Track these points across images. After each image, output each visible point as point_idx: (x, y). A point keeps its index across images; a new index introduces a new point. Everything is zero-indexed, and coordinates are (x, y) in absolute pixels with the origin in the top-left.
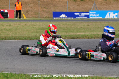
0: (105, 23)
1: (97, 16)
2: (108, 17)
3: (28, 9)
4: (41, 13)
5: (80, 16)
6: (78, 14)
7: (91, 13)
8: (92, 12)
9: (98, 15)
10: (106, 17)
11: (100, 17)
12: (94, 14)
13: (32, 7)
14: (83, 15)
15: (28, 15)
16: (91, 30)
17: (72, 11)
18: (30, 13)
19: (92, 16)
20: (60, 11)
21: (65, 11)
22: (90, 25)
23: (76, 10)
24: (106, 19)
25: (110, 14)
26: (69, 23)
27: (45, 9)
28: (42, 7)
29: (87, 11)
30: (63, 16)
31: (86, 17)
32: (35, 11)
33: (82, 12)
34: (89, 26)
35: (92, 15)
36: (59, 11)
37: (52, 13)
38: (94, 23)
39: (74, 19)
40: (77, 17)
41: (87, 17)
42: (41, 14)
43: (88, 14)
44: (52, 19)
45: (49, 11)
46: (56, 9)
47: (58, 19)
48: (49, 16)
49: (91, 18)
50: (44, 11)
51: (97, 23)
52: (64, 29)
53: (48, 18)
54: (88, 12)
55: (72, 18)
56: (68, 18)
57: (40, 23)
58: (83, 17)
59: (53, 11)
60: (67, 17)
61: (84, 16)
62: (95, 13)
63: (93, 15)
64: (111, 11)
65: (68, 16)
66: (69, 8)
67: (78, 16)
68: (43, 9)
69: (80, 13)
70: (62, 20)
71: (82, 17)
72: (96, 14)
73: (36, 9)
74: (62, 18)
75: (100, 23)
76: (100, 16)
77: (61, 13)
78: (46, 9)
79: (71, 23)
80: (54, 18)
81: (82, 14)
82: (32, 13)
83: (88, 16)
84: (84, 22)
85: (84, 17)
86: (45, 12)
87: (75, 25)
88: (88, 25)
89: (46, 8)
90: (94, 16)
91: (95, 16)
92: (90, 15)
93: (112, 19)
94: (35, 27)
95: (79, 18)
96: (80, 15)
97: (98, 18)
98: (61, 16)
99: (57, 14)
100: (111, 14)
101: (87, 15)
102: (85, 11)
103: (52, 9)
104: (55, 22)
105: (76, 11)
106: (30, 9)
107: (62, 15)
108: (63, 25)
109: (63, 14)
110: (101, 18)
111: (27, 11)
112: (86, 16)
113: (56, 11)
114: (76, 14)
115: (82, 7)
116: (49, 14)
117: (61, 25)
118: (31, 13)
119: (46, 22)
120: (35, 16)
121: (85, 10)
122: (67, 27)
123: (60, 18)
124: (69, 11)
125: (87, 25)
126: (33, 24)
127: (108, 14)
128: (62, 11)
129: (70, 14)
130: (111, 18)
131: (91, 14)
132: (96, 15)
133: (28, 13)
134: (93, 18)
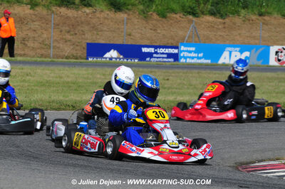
1: (199, 58)
3: (25, 33)
4: (58, 45)
5: (155, 55)
6: (152, 50)
7: (182, 48)
8: (185, 46)
9: (201, 55)
10: (221, 61)
11: (206, 59)
12: (190, 52)
13: (35, 31)
14: (163, 53)
15: (24, 50)
16: (170, 91)
17: (138, 44)
18: (30, 44)
19: (186, 58)
20: (108, 42)
21: (119, 42)
22: (171, 77)
23: (149, 42)
24: (219, 65)
25: (230, 53)
27: (68, 37)
28: (61, 31)
29: (174, 45)
30: (113, 54)
31: (170, 60)
32: (43, 41)
33: (160, 47)
34: (168, 79)
35: (186, 54)
36: (103, 42)
37: (85, 46)
38: (184, 73)
40: (148, 59)
41: (172, 60)
42: (58, 48)
43: (176, 51)
44: (85, 61)
45: (80, 41)
46: (98, 37)
47: (96, 62)
48: (79, 54)
49: (182, 60)
50: (66, 42)
51: (191, 75)
53: (77, 59)
54: (176, 47)
55: (136, 61)
56: (125, 60)
57: (44, 69)
58: (163, 58)
60: (121, 57)
61: (165, 56)
62: (193, 49)
63: (189, 55)
64: (235, 47)
65: (126, 56)
66: (130, 35)
67: (150, 55)
68: (64, 37)
69: (156, 47)
71: (159, 59)
72: (195, 52)
73: (45, 36)
74: (111, 59)
75: (198, 73)
76: (205, 57)
77: (108, 48)
78: (71, 35)
80: (90, 59)
81: (162, 50)
82: (36, 45)
83: (176, 57)
85: (165, 60)
86: (69, 43)
88: (166, 78)
89: (72, 33)
90: (190, 57)
91: (193, 58)
92: (182, 55)
94: (28, 78)
95: (152, 59)
96: (156, 53)
97: (199, 61)
98: (108, 55)
99: (96, 50)
100: (233, 54)
101: (175, 54)
103: (86, 35)
106: (31, 34)
109: (112, 50)
110: (208, 61)
111: (24, 39)
112: (170, 55)
113: (96, 42)
114: (145, 50)
115: (164, 35)
116: (78, 48)
117: (99, 76)
118: (32, 45)
119: (61, 67)
120: (43, 52)
121: (170, 42)
123: (106, 58)
124: (129, 43)
125: (164, 79)
126: (25, 71)
127: (226, 54)
128: (112, 42)
131: (183, 51)
132: (196, 55)
133: (24, 44)
134: (189, 61)
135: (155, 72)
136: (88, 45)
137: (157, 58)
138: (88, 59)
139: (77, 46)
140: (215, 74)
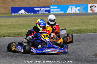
0: (67, 18)
1: (58, 11)
2: (70, 12)
5: (40, 11)
6: (39, 9)
7: (51, 7)
8: (53, 6)
9: (59, 10)
10: (68, 12)
12: (55, 9)
14: (43, 10)
17: (32, 6)
19: (53, 11)
20: (19, 7)
21: (24, 6)
24: (68, 13)
25: (72, 8)
26: (29, 19)
27: (2, 5)
29: (47, 6)
30: (23, 11)
33: (42, 7)
35: (53, 10)
36: (17, 6)
37: (11, 9)
39: (35, 14)
40: (37, 13)
41: (47, 12)
43: (48, 9)
44: (11, 15)
45: (7, 7)
47: (17, 15)
48: (8, 12)
49: (52, 12)
51: (59, 19)
52: (23, 26)
53: (7, 14)
54: (49, 7)
55: (32, 14)
56: (28, 14)
58: (44, 12)
59: (12, 7)
60: (26, 12)
61: (44, 11)
62: (56, 7)
64: (73, 6)
65: (28, 12)
66: (28, 3)
67: (38, 11)
69: (40, 8)
70: (22, 16)
72: (57, 9)
74: (22, 13)
75: (62, 17)
76: (61, 10)
77: (20, 9)
79: (31, 19)
80: (13, 14)
83: (49, 11)
84: (44, 17)
86: (3, 8)
87: (35, 21)
89: (4, 3)
90: (55, 11)
91: (56, 11)
92: (51, 10)
93: (74, 13)
95: (39, 13)
98: (20, 12)
99: (15, 10)
100: (73, 8)
102: (45, 6)
103: (10, 4)
104: (14, 18)
105: (36, 6)
107: (21, 10)
108: (23, 21)
110: (62, 12)
112: (46, 11)
113: (14, 7)
114: (36, 9)
115: (42, 2)
117: (21, 21)
119: (4, 18)
122: (26, 24)
123: (20, 13)
124: (28, 7)
127: (70, 9)
128: (21, 6)
129: (30, 10)
130: (72, 12)
131: (52, 8)
132: (57, 10)
135: (44, 18)
136: (12, 8)
137: (41, 12)
138: (12, 14)
139: (7, 9)
140: (69, 17)
